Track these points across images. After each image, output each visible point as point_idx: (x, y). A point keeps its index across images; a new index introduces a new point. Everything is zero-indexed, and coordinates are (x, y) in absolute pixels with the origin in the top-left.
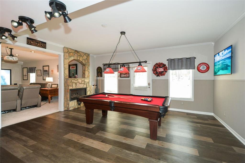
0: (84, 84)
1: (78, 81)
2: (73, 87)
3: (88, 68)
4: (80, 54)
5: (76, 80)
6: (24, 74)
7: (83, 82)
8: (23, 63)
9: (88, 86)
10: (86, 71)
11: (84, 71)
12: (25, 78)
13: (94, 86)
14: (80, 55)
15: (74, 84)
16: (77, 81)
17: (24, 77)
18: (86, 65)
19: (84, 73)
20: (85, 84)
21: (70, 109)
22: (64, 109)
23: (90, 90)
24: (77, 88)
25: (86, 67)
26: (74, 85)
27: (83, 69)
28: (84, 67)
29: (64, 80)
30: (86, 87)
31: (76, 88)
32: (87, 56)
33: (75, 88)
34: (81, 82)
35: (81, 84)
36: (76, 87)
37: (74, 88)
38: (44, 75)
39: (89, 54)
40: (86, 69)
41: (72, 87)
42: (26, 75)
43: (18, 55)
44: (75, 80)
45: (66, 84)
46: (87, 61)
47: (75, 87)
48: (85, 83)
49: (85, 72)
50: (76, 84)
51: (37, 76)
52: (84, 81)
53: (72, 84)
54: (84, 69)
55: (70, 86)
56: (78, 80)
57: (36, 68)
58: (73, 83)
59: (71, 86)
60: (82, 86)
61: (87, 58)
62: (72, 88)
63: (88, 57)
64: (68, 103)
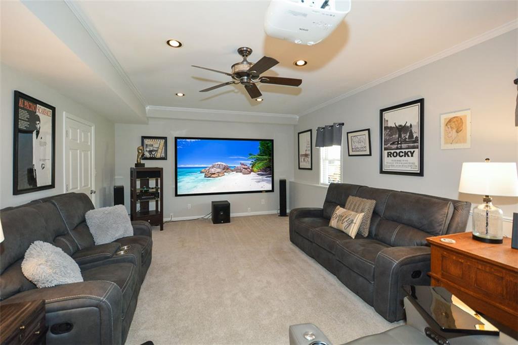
6: (302, 152)
8: (298, 117)
12: (305, 163)
17: (302, 159)
38: (385, 153)
42: (306, 155)
51: (350, 154)
57: (343, 124)
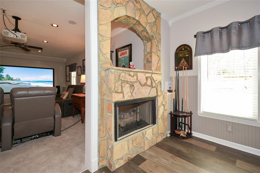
0: (151, 86)
1: (137, 78)
2: (123, 96)
3: (158, 46)
4: (141, 6)
5: (132, 74)
7: (149, 83)
9: (159, 94)
10: (153, 54)
11: (149, 56)
12: (68, 79)
13: (170, 91)
14: (140, 9)
15: (128, 85)
16: (135, 77)
18: (154, 39)
19: (150, 60)
20: (153, 87)
21: (117, 166)
22: (100, 165)
23: (164, 103)
24: (135, 98)
25: (154, 44)
26: (127, 89)
27: (145, 50)
28: (149, 44)
29: (99, 73)
30: (156, 95)
31: (132, 98)
32: (155, 16)
33: (129, 99)
34: (143, 81)
35: (144, 85)
36: (134, 94)
37: (127, 97)
39: (160, 14)
40: (154, 50)
41: (122, 94)
43: (46, 42)
44: (130, 75)
45: (105, 85)
46: (155, 30)
47: (130, 94)
48: (154, 85)
49: (151, 56)
50: (132, 86)
51: (77, 75)
52: (152, 79)
53: (122, 86)
54: (148, 50)
55: (116, 92)
56: (138, 74)
57: (76, 64)
58: (123, 82)
59: (118, 93)
60: (148, 93)
61: (155, 21)
62: (122, 100)
63: (157, 21)
64: (110, 147)
